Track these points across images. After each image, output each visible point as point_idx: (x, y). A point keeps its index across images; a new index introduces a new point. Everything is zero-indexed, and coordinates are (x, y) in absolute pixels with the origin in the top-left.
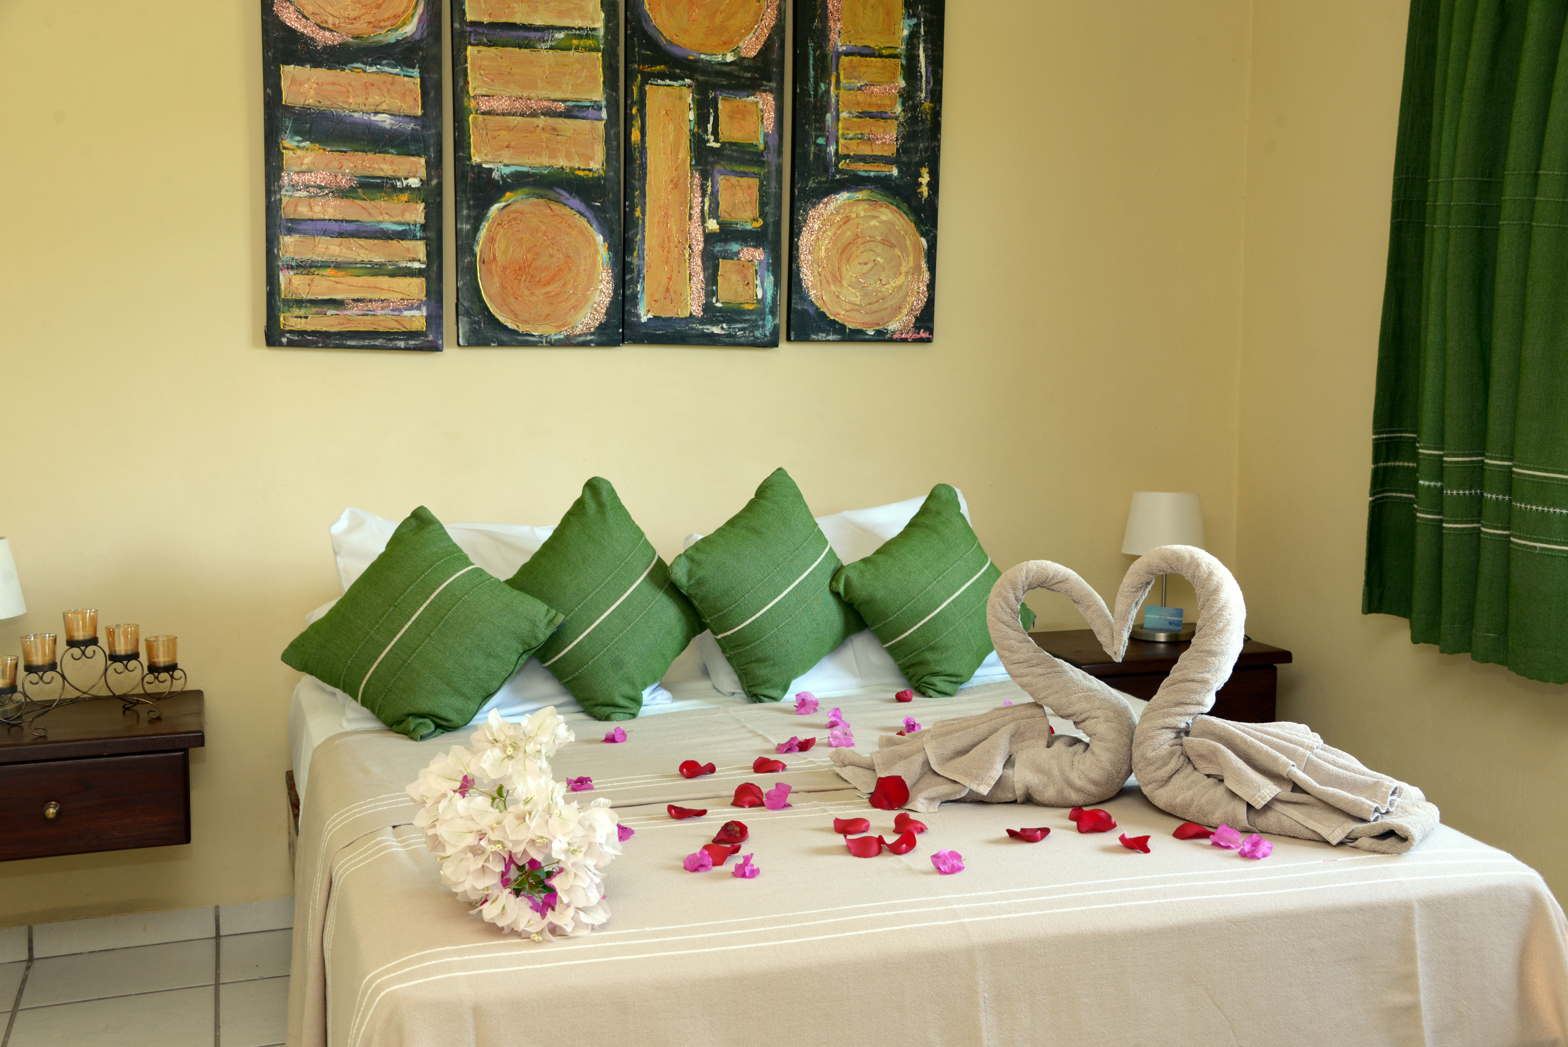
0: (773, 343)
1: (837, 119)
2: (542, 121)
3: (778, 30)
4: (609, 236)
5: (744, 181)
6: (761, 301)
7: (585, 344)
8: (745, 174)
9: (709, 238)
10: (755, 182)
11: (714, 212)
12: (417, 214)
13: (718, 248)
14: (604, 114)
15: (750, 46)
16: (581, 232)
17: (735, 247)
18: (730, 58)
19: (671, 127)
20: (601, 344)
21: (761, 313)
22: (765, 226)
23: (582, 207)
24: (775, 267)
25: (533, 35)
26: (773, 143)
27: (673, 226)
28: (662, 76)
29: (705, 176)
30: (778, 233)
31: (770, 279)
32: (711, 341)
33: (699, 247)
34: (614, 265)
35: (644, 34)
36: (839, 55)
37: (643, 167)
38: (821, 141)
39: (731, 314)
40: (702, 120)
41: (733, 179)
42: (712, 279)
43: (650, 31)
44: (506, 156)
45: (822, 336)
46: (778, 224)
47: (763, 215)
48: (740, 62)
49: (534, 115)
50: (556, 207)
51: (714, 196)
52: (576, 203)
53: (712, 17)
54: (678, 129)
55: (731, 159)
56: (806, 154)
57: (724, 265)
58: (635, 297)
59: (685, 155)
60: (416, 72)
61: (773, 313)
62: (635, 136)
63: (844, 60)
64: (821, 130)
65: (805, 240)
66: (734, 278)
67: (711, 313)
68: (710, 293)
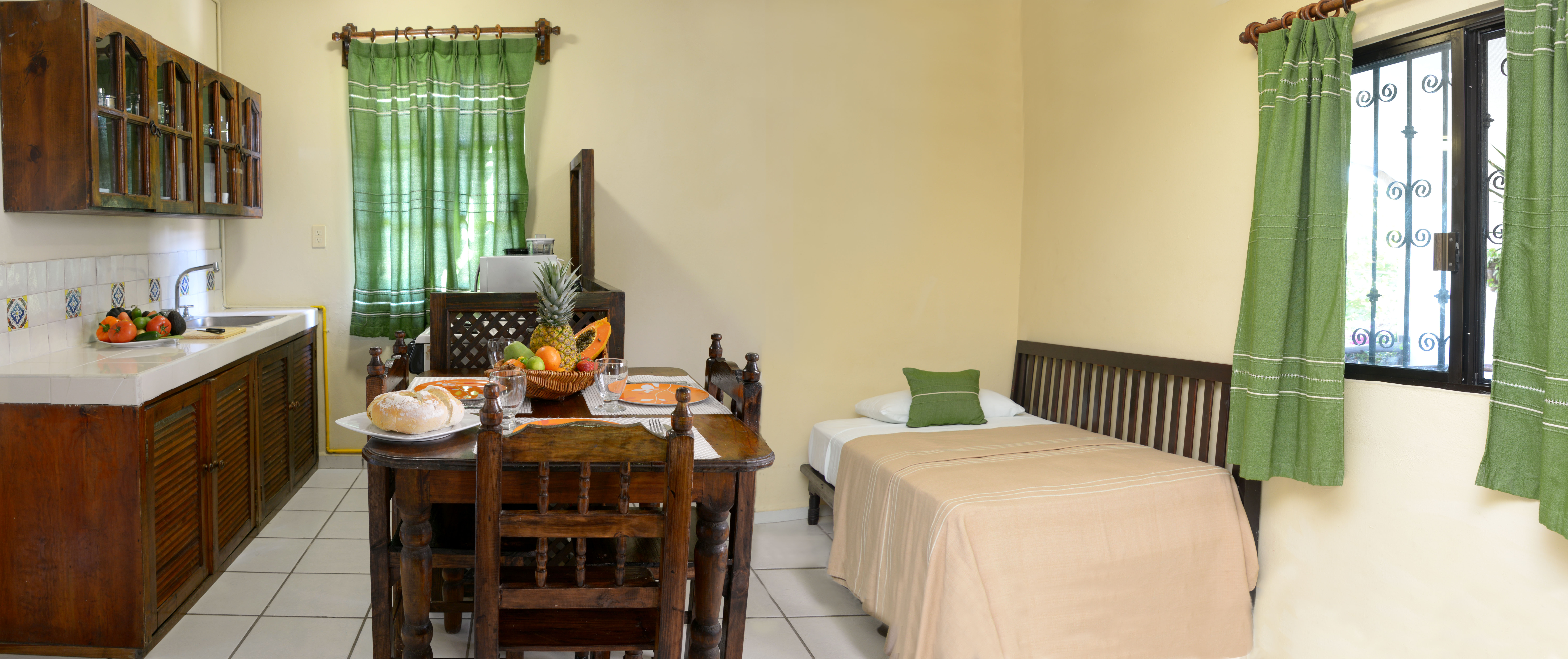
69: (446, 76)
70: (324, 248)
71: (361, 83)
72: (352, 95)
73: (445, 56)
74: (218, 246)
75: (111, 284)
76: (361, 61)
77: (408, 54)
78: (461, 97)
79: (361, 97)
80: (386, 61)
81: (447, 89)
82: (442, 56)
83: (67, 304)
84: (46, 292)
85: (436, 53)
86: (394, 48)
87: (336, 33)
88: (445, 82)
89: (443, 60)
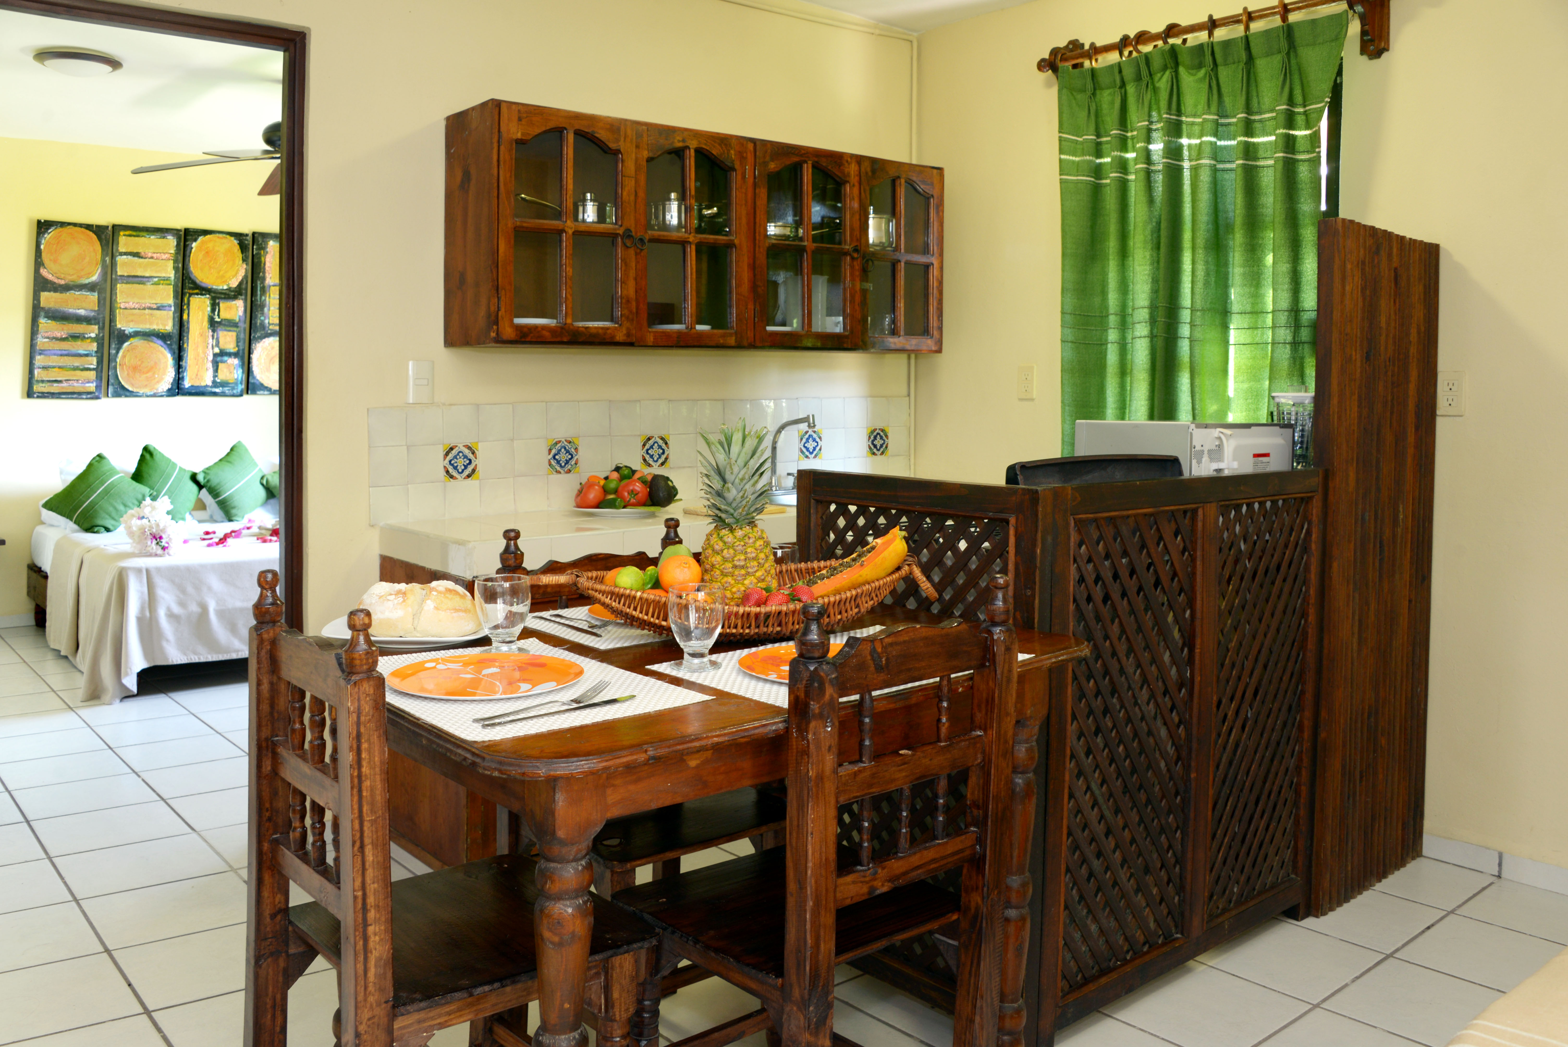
0: (241, 395)
1: (269, 310)
2: (147, 311)
3: (246, 277)
4: (173, 354)
5: (230, 333)
6: (237, 379)
7: (162, 396)
8: (230, 331)
9: (215, 355)
10: (234, 334)
11: (217, 345)
12: (94, 346)
13: (219, 359)
14: (173, 309)
15: (234, 284)
16: (162, 353)
17: (225, 358)
18: (225, 287)
19: (200, 313)
20: (168, 396)
21: (236, 384)
22: (239, 350)
23: (162, 344)
24: (243, 366)
25: (145, 280)
26: (243, 319)
27: (200, 350)
28: (197, 294)
29: (214, 331)
30: (244, 353)
31: (240, 371)
32: (215, 394)
33: (211, 358)
34: (175, 366)
35: (190, 278)
36: (270, 286)
37: (188, 328)
38: (262, 318)
39: (223, 384)
40: (213, 310)
41: (225, 333)
42: (216, 370)
43: (192, 277)
44: (131, 325)
45: (262, 392)
46: (244, 350)
47: (238, 346)
48: (229, 289)
49: (144, 309)
50: (151, 344)
51: (218, 339)
52: (160, 342)
53: (219, 272)
54: (203, 313)
55: (225, 325)
56: (256, 323)
57: (220, 365)
58: (183, 378)
59: (206, 324)
60: (96, 294)
61: (241, 383)
62: (185, 317)
63: (272, 288)
64: (263, 314)
65: (254, 357)
66: (225, 370)
67: (215, 384)
68: (215, 376)
69: (1196, 106)
70: (1032, 400)
71: (1073, 135)
72: (1063, 157)
73: (1194, 71)
74: (905, 392)
75: (640, 435)
76: (1075, 99)
77: (1138, 78)
78: (1220, 140)
79: (1071, 158)
80: (1110, 94)
81: (1197, 129)
82: (1189, 73)
83: (551, 456)
84: (512, 440)
85: (1181, 69)
86: (1116, 70)
87: (1043, 60)
88: (1195, 116)
89: (1191, 79)
